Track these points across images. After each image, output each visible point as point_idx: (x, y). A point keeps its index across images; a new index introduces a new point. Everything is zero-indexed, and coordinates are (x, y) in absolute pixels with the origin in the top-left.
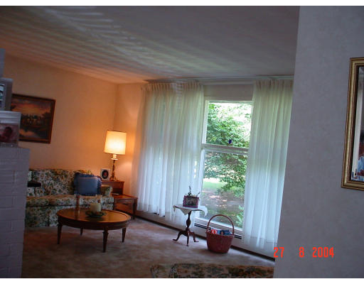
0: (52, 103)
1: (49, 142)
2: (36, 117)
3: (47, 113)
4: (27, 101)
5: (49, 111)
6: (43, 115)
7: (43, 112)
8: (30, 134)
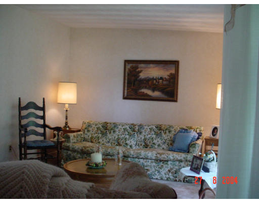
0: (176, 63)
1: (176, 101)
2: (161, 78)
3: (171, 74)
4: (151, 65)
5: (173, 72)
6: (168, 76)
7: (168, 73)
8: (157, 94)
